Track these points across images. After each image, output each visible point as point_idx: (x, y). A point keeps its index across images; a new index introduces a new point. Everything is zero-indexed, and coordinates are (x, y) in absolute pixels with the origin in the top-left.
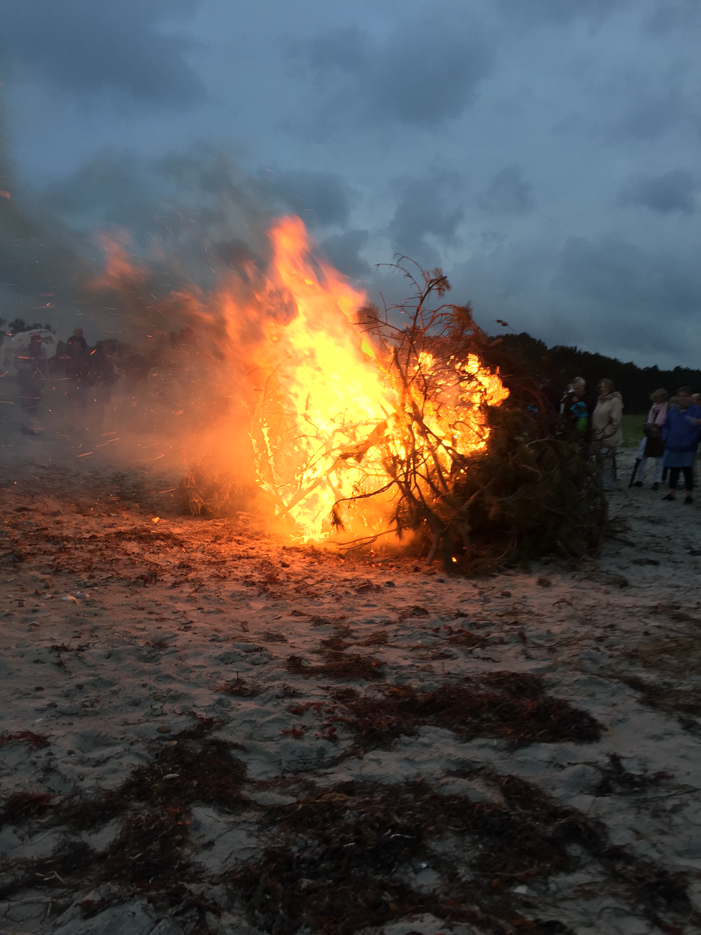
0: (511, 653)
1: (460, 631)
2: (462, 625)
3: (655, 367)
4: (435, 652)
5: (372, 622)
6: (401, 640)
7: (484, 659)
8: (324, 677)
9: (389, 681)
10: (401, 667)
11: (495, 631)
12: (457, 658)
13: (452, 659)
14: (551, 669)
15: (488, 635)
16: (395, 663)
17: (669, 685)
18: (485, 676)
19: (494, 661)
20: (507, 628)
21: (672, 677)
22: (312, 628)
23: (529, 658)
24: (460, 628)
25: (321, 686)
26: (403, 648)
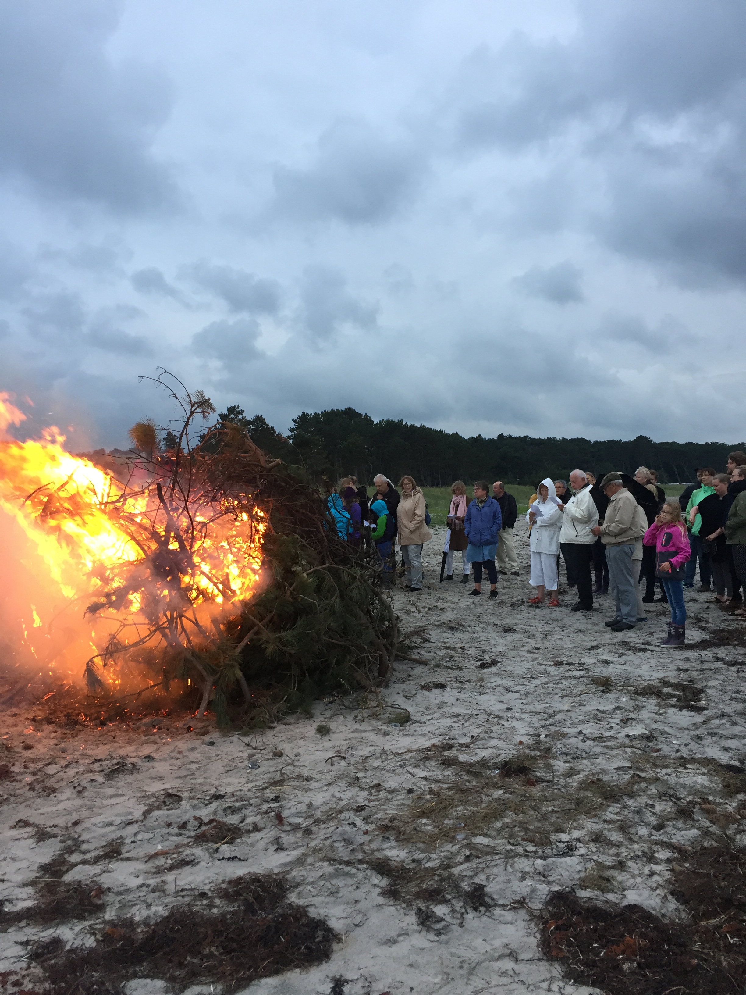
0: (261, 845)
1: (211, 822)
2: (215, 813)
4: (175, 858)
5: (110, 824)
6: (140, 846)
7: (229, 859)
8: (28, 925)
9: (110, 915)
10: (128, 891)
11: (251, 814)
12: (199, 862)
13: (193, 865)
14: (300, 861)
15: (242, 821)
16: (122, 885)
17: (417, 862)
18: (224, 886)
19: (240, 860)
20: (265, 807)
21: (423, 852)
22: (33, 846)
23: (280, 848)
24: (212, 817)
25: (19, 941)
26: (137, 859)
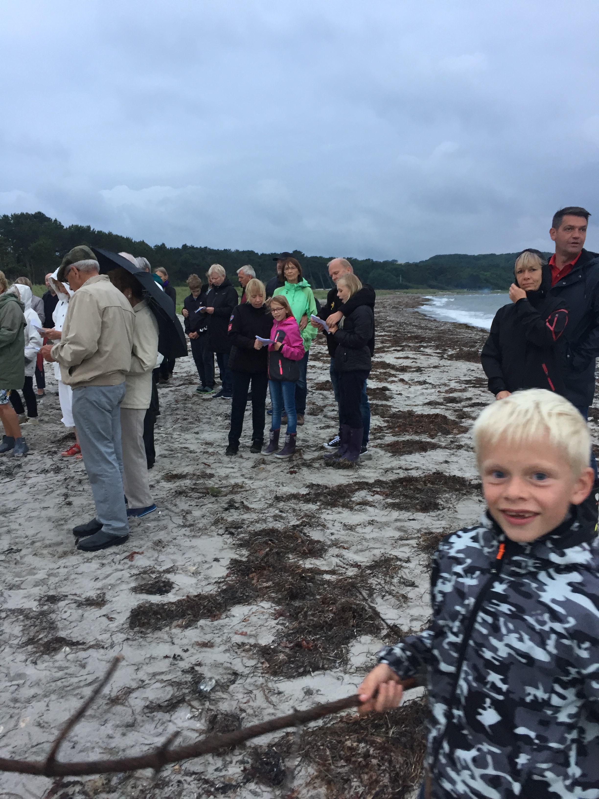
3: (163, 244)
